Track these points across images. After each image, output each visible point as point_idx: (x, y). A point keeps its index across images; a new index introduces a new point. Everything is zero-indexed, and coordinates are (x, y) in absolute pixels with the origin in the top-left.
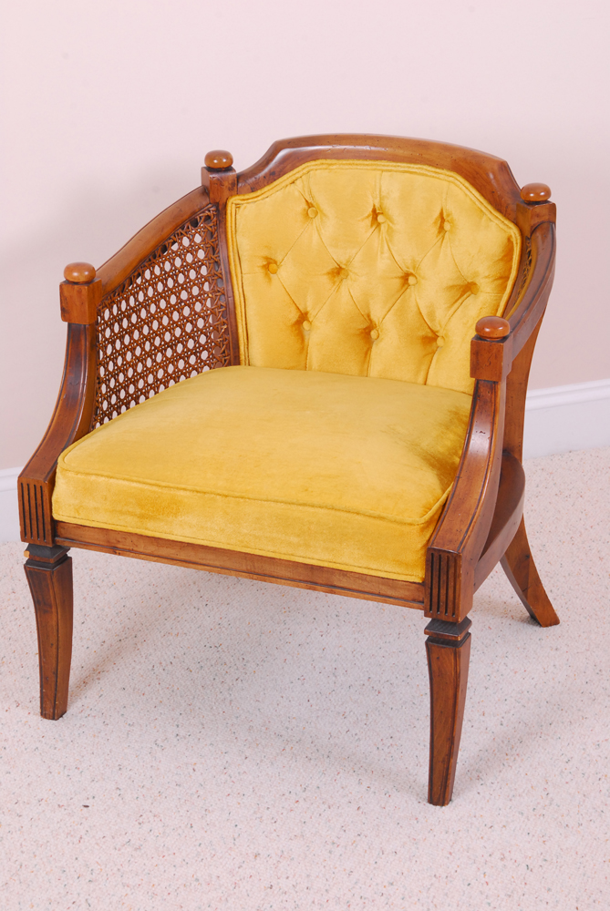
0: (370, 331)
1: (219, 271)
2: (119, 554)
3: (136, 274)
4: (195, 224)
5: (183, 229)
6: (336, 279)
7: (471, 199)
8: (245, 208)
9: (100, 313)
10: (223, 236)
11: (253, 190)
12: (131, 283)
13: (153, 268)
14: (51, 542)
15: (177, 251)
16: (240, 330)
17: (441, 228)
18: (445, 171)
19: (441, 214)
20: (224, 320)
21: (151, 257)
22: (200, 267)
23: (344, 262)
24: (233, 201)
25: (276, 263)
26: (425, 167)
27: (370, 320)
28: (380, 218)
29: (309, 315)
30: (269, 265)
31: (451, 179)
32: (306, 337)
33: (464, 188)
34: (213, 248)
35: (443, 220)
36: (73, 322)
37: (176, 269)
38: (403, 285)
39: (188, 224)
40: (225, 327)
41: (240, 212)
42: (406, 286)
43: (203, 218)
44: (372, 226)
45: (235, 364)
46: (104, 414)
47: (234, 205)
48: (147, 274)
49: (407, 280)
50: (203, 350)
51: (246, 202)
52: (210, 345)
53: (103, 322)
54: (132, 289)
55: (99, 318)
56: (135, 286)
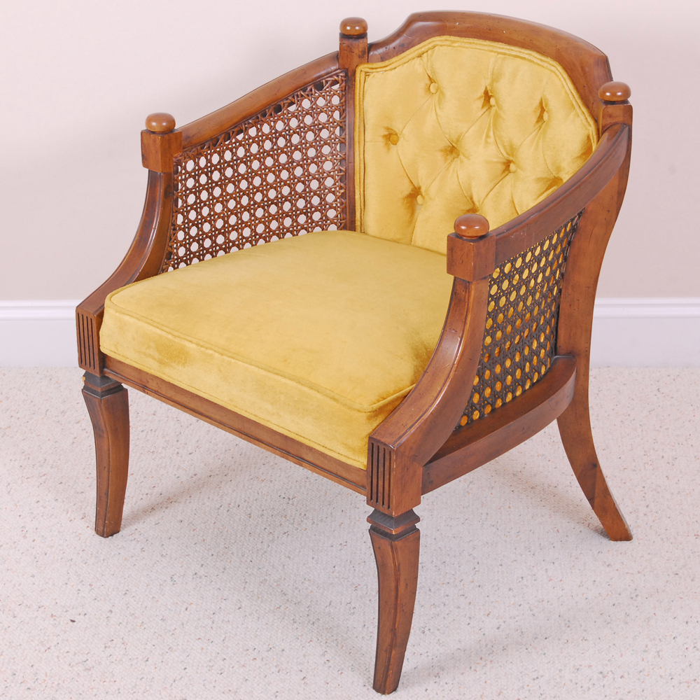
2: (147, 393)
3: (236, 130)
4: (320, 87)
5: (304, 91)
6: (448, 157)
7: (566, 92)
8: (374, 76)
9: (180, 163)
10: (351, 102)
11: (383, 59)
12: (229, 138)
13: (262, 125)
14: (98, 372)
15: (294, 112)
16: (357, 196)
17: (540, 118)
18: (549, 60)
19: (541, 103)
20: (342, 185)
21: (259, 115)
22: (320, 130)
23: (454, 140)
24: (362, 69)
25: (396, 134)
26: (534, 54)
27: (473, 202)
28: (492, 101)
29: (422, 191)
30: (391, 137)
31: (553, 68)
32: (417, 211)
33: (562, 79)
35: (543, 110)
36: (152, 169)
37: (290, 129)
38: (504, 171)
39: (312, 87)
40: (342, 191)
41: (369, 79)
42: (507, 172)
43: (329, 83)
44: (483, 107)
45: (350, 230)
46: (181, 260)
47: (363, 74)
48: (252, 131)
49: (509, 166)
50: (315, 211)
51: (374, 70)
52: (323, 207)
53: (183, 172)
54: (229, 145)
55: (179, 167)
56: (234, 141)
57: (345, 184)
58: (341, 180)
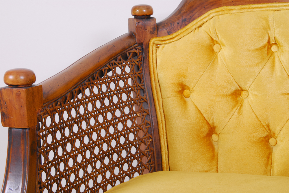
0: (269, 139)
1: (145, 97)
3: (77, 89)
4: (126, 58)
5: (116, 60)
6: (238, 99)
8: (163, 47)
9: (41, 119)
11: (169, 33)
12: (73, 97)
13: (93, 87)
15: (112, 77)
20: (150, 135)
21: (90, 78)
22: (130, 92)
24: (154, 42)
25: (189, 89)
27: (269, 130)
28: (274, 48)
29: (216, 129)
32: (216, 147)
34: (139, 78)
36: (13, 126)
37: (111, 91)
39: (120, 57)
40: (151, 140)
41: (160, 50)
43: (131, 54)
44: (267, 54)
45: (158, 170)
47: (155, 45)
48: (87, 92)
50: (134, 159)
51: (164, 42)
53: (44, 128)
54: (73, 102)
55: (40, 123)
56: (76, 100)
58: (148, 131)
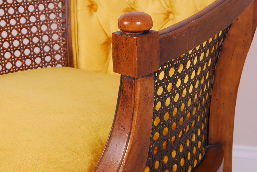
20: (64, 39)
22: (48, 3)
23: (132, 3)
37: (27, 2)
38: (165, 19)
40: (64, 43)
42: (167, 20)
45: (71, 67)
49: (169, 16)
50: (47, 55)
52: (52, 53)
57: (66, 39)
58: (63, 36)
